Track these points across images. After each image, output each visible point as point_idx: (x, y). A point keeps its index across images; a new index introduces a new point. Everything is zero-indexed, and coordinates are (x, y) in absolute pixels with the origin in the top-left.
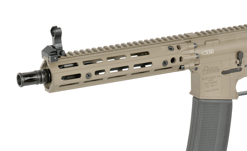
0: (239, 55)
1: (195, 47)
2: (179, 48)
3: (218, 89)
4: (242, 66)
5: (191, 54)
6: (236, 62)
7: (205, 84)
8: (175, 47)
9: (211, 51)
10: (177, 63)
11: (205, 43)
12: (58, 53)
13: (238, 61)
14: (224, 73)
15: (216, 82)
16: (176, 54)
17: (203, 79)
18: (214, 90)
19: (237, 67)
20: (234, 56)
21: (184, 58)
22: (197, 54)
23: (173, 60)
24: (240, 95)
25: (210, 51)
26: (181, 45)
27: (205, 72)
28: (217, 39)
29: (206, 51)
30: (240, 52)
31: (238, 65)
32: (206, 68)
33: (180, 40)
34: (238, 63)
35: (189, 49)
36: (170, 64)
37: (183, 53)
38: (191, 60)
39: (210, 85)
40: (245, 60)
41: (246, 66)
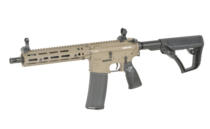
0: (110, 53)
1: (90, 49)
2: (82, 49)
3: (101, 68)
4: (112, 58)
5: (88, 52)
6: (109, 56)
7: (95, 66)
8: (80, 49)
9: (97, 51)
10: (81, 55)
11: (94, 48)
12: (27, 49)
13: (110, 56)
14: (103, 61)
15: (100, 65)
16: (81, 52)
17: (94, 64)
18: (99, 69)
19: (109, 59)
20: (108, 54)
21: (85, 53)
22: (90, 52)
23: (79, 54)
24: (111, 72)
26: (83, 48)
27: (94, 61)
28: (100, 46)
29: (95, 51)
31: (110, 58)
32: (95, 59)
33: (83, 46)
34: (110, 57)
35: (87, 50)
36: (78, 56)
37: (84, 51)
38: (88, 55)
39: (97, 67)
40: (113, 56)
41: (114, 59)
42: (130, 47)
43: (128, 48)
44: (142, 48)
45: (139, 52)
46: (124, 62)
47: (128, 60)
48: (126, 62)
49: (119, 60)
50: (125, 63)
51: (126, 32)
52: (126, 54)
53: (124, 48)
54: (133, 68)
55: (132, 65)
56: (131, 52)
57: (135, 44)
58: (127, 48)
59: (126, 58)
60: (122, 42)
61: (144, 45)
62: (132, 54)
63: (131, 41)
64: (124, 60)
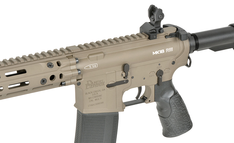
0: (125, 68)
1: (77, 63)
2: (59, 64)
3: (103, 103)
4: (129, 78)
5: (72, 70)
6: (122, 75)
7: (89, 98)
8: (55, 63)
10: (57, 79)
11: (88, 57)
13: (124, 74)
14: (109, 86)
15: (100, 96)
16: (56, 71)
17: (86, 94)
18: (99, 104)
20: (120, 68)
21: (65, 75)
22: (78, 70)
23: (52, 77)
25: (93, 65)
26: (61, 61)
27: (88, 87)
28: (102, 52)
29: (90, 66)
31: (124, 78)
32: (90, 83)
33: (61, 55)
34: (124, 75)
35: (70, 65)
36: (49, 82)
37: (63, 69)
38: (72, 77)
39: (94, 99)
40: (132, 71)
41: (132, 77)
42: (170, 49)
43: (165, 51)
44: (197, 47)
45: (189, 58)
46: (156, 83)
47: (165, 78)
48: (160, 84)
49: (144, 79)
50: (158, 84)
51: (163, 16)
52: (159, 64)
53: (157, 53)
54: (176, 93)
55: (172, 88)
56: (172, 59)
57: (181, 42)
58: (162, 51)
59: (160, 74)
60: (153, 38)
61: (200, 41)
62: (173, 63)
63: (171, 35)
64: (157, 78)
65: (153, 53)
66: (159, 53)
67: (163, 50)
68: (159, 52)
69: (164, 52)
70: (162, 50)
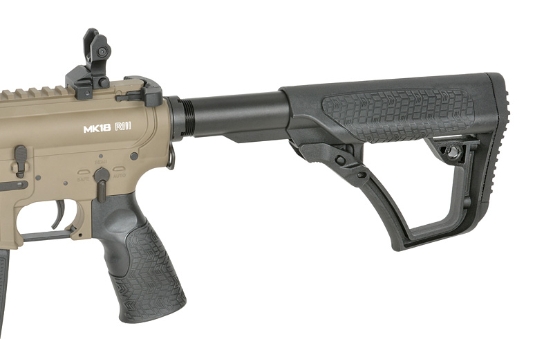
0: (20, 154)
4: (28, 177)
6: (12, 168)
13: (15, 167)
19: (13, 178)
20: (8, 154)
24: (25, 240)
30: (18, 146)
31: (17, 175)
34: (16, 170)
40: (36, 164)
41: (38, 178)
42: (125, 126)
43: (113, 127)
44: (191, 129)
45: (171, 149)
46: (94, 196)
47: (115, 188)
48: (101, 198)
49: (66, 184)
50: (98, 198)
51: (108, 50)
52: (101, 156)
53: (93, 129)
54: (143, 223)
56: (130, 147)
57: (150, 112)
58: (106, 128)
59: (102, 177)
60: (84, 98)
61: (199, 116)
62: (134, 156)
63: (128, 95)
64: (94, 185)
65: (85, 128)
66: (98, 131)
67: (109, 125)
68: (99, 128)
69: (110, 130)
70: (105, 125)
